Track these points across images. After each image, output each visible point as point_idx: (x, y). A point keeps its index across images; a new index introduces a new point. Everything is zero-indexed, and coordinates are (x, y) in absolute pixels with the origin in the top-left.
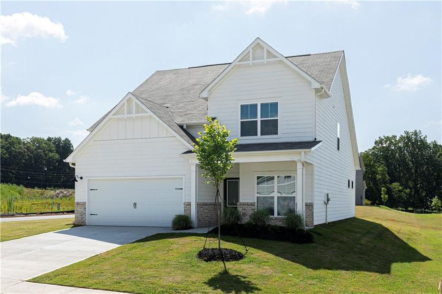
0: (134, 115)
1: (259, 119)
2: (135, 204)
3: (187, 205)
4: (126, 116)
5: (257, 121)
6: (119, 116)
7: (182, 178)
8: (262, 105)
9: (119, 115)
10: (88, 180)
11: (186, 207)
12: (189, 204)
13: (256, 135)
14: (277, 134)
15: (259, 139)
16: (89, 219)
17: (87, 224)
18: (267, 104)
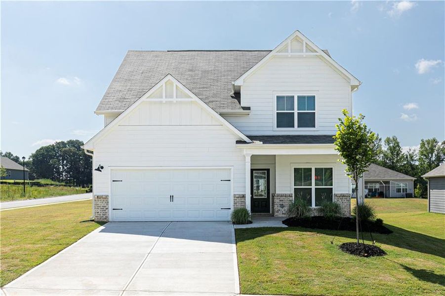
0: (174, 100)
1: (296, 112)
2: (172, 197)
3: (237, 198)
4: (164, 100)
5: (294, 113)
6: (152, 100)
7: (230, 169)
8: (299, 97)
9: (152, 98)
10: (111, 170)
11: (236, 200)
12: (244, 196)
13: (293, 126)
14: (314, 126)
15: (296, 131)
16: (112, 215)
17: (110, 220)
18: (304, 97)
